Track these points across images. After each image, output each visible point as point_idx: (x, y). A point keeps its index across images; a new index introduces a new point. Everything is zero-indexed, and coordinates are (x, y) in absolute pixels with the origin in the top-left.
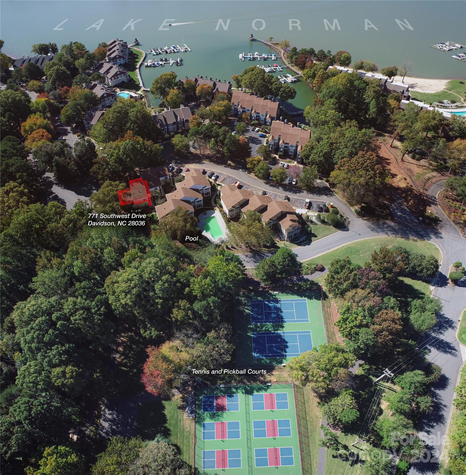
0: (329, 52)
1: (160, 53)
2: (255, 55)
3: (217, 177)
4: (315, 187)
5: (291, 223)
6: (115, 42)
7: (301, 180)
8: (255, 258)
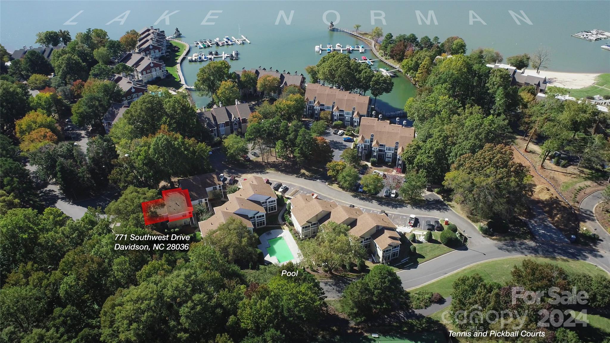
0: (436, 38)
1: (209, 46)
2: (337, 47)
3: (286, 190)
4: (422, 201)
5: (390, 241)
6: (148, 30)
7: (404, 191)
8: (339, 286)
